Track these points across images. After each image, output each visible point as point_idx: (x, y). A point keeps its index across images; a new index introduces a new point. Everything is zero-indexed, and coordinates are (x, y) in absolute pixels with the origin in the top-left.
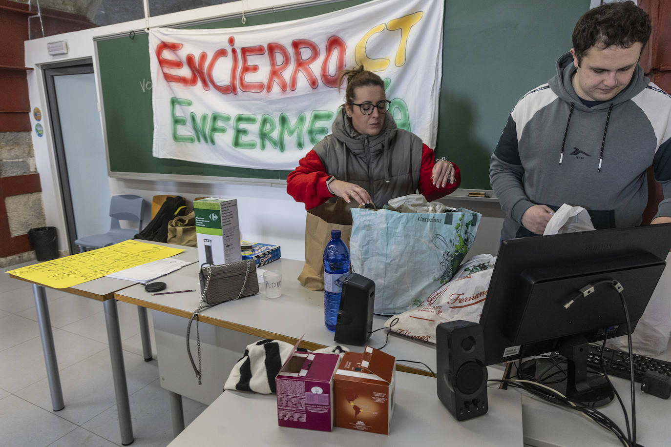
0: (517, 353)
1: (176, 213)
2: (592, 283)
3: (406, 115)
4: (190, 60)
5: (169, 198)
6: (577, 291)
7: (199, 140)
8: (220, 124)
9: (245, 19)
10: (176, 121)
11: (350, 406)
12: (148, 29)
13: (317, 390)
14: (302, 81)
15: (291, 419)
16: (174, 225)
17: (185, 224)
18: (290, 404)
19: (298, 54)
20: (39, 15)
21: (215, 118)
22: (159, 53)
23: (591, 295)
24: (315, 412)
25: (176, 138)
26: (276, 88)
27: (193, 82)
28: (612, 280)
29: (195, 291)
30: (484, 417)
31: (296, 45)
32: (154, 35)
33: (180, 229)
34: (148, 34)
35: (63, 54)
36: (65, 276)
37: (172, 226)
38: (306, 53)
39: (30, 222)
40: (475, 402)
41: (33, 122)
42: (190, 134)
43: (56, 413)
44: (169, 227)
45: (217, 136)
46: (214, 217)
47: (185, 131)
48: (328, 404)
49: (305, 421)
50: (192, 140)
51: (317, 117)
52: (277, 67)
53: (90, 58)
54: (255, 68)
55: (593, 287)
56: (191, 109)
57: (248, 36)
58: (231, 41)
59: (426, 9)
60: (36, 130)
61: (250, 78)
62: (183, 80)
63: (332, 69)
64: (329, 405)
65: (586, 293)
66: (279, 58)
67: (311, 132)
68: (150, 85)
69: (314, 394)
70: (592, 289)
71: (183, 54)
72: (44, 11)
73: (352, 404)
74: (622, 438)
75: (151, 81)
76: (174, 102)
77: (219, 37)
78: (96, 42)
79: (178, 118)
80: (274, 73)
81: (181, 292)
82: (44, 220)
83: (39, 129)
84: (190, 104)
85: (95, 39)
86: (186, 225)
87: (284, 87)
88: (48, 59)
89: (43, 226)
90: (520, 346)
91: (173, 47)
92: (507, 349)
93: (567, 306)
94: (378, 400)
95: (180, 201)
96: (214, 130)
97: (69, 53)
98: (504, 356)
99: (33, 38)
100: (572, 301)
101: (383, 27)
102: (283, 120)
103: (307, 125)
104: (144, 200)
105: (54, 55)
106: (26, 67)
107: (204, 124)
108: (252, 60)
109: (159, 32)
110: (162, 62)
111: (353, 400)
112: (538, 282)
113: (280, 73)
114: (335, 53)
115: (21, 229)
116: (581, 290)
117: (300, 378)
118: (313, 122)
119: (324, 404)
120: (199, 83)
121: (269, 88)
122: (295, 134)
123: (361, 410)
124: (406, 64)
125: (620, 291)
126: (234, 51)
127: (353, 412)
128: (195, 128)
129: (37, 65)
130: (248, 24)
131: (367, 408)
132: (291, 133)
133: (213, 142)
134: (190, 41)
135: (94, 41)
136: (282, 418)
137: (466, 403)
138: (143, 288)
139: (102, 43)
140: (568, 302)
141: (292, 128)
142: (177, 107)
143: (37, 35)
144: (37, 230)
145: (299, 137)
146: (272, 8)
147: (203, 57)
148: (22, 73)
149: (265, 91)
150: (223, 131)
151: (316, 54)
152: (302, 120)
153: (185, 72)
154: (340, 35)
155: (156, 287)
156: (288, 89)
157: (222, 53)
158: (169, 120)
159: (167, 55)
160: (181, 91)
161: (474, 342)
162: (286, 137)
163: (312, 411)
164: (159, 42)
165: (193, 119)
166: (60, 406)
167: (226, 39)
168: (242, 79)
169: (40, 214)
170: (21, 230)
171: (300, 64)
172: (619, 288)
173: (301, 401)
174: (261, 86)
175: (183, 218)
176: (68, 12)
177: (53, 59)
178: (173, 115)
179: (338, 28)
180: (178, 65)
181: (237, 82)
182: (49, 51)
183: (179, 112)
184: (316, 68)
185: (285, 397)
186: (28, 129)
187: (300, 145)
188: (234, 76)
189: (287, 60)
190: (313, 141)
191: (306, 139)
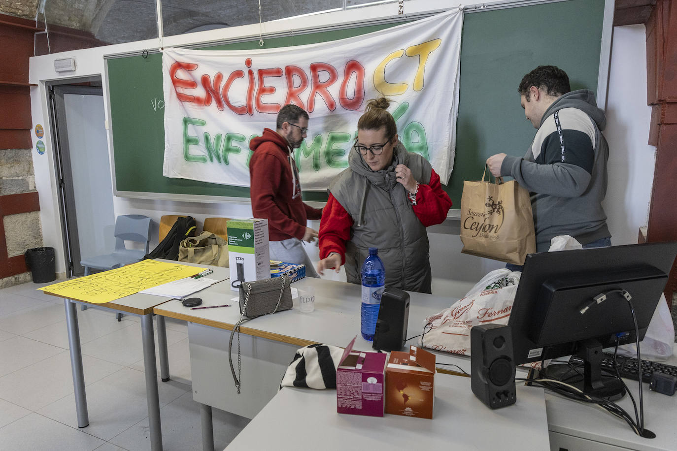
0: (540, 355)
1: (187, 234)
2: (604, 292)
3: (424, 138)
4: (205, 81)
5: (180, 219)
6: (591, 299)
7: (211, 160)
8: (234, 144)
9: (262, 41)
10: (189, 141)
11: (400, 395)
12: (162, 49)
13: (372, 380)
14: (320, 103)
15: (348, 406)
16: (185, 246)
17: (196, 244)
18: (348, 393)
19: (316, 77)
20: (46, 31)
21: (229, 138)
22: (173, 73)
23: (603, 303)
24: (371, 399)
25: (187, 157)
27: (207, 101)
28: (621, 290)
29: (231, 306)
30: (513, 407)
31: (314, 68)
32: (169, 55)
33: (191, 250)
34: (162, 53)
35: (72, 71)
36: (98, 292)
37: (183, 246)
38: (324, 76)
39: (27, 242)
40: (506, 393)
41: (35, 139)
42: (202, 153)
43: (82, 429)
44: (181, 247)
45: (231, 156)
46: (247, 236)
47: (197, 150)
48: (381, 392)
49: (361, 408)
50: (204, 160)
52: (294, 89)
53: (100, 76)
54: (272, 90)
55: (605, 296)
56: (204, 129)
57: (264, 58)
58: (248, 63)
59: (444, 37)
60: (37, 147)
61: (266, 99)
62: (197, 100)
63: (350, 92)
64: (383, 393)
65: (599, 301)
66: (297, 81)
67: (327, 154)
68: (162, 104)
69: (370, 384)
70: (604, 297)
71: (198, 74)
72: (51, 27)
73: (402, 392)
74: (631, 424)
75: (163, 99)
76: (186, 121)
77: (236, 59)
78: (106, 61)
79: (191, 138)
80: (291, 95)
81: (217, 307)
82: (41, 240)
83: (39, 146)
84: (203, 124)
85: (105, 57)
86: (197, 246)
88: (54, 76)
89: (40, 247)
90: (543, 348)
91: (188, 67)
92: (531, 351)
93: (583, 312)
94: (424, 388)
95: (191, 221)
96: (228, 150)
97: (77, 71)
98: (528, 357)
99: (39, 54)
100: (587, 308)
101: (402, 52)
103: (324, 146)
104: (151, 220)
105: (60, 72)
106: (29, 83)
107: (217, 145)
108: (269, 82)
109: (174, 52)
110: (176, 82)
111: (402, 389)
112: (557, 290)
113: (297, 94)
114: (353, 77)
115: (18, 249)
116: (595, 298)
117: (357, 370)
118: (330, 144)
119: (378, 392)
120: (214, 103)
122: (312, 155)
123: (409, 398)
124: (424, 89)
125: (629, 299)
126: (251, 73)
127: (403, 399)
128: (208, 148)
129: (41, 81)
130: (265, 46)
131: (414, 395)
132: (308, 154)
133: (226, 162)
134: (204, 62)
135: (104, 59)
136: (340, 406)
137: (498, 395)
138: (181, 303)
139: (112, 62)
140: (584, 308)
141: (308, 149)
142: (190, 126)
143: (43, 51)
144: (35, 250)
145: (316, 158)
146: (291, 32)
147: (219, 77)
148: (25, 89)
150: (237, 151)
151: (334, 77)
152: (318, 141)
153: (199, 92)
154: (359, 60)
155: (193, 303)
157: (238, 74)
158: (180, 139)
159: (181, 74)
160: (194, 111)
161: (504, 341)
162: (302, 158)
163: (368, 399)
164: (173, 62)
165: (207, 139)
166: (85, 423)
167: (243, 60)
168: (258, 100)
169: (38, 234)
170: (18, 251)
171: (318, 86)
172: (628, 297)
173: (358, 390)
175: (195, 238)
176: (73, 27)
177: (60, 76)
178: (185, 134)
179: (356, 53)
180: (193, 84)
181: (253, 104)
182: (56, 68)
183: (192, 131)
184: (334, 90)
185: (344, 386)
186: (29, 146)
187: (317, 167)
188: (250, 98)
189: (304, 83)
190: (330, 162)
191: (323, 160)
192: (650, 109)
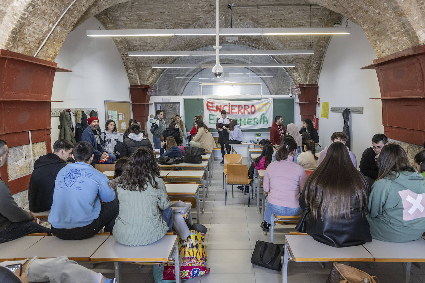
3: (267, 119)
4: (217, 106)
10: (210, 119)
14: (246, 112)
19: (245, 107)
20: (157, 89)
22: (207, 104)
25: (210, 123)
26: (240, 114)
27: (217, 111)
31: (245, 106)
32: (206, 100)
34: (203, 99)
35: (169, 101)
38: (247, 107)
41: (149, 118)
46: (260, 135)
47: (213, 122)
51: (248, 119)
53: (179, 103)
54: (234, 109)
57: (232, 103)
58: (229, 103)
59: (270, 102)
61: (233, 111)
62: (214, 110)
63: (253, 110)
66: (240, 108)
67: (248, 122)
71: (215, 105)
75: (203, 110)
76: (210, 115)
77: (226, 102)
78: (184, 100)
80: (239, 110)
83: (151, 120)
84: (216, 116)
87: (242, 113)
91: (212, 103)
97: (171, 101)
99: (155, 95)
101: (263, 104)
102: (241, 120)
103: (246, 121)
105: (164, 101)
106: (150, 103)
108: (233, 108)
110: (208, 106)
113: (241, 111)
114: (253, 108)
118: (248, 120)
121: (238, 113)
124: (267, 111)
126: (229, 105)
129: (155, 103)
130: (233, 100)
132: (243, 122)
134: (216, 102)
145: (245, 123)
147: (221, 106)
148: (147, 105)
149: (237, 114)
151: (249, 107)
152: (245, 120)
154: (254, 105)
156: (243, 114)
157: (226, 105)
158: (208, 119)
159: (209, 104)
160: (213, 113)
162: (242, 123)
164: (207, 102)
168: (231, 111)
171: (245, 109)
174: (236, 113)
178: (210, 118)
180: (213, 107)
183: (211, 117)
184: (249, 110)
187: (245, 125)
188: (229, 111)
189: (242, 108)
190: (248, 124)
191: (246, 123)
192: (300, 115)
